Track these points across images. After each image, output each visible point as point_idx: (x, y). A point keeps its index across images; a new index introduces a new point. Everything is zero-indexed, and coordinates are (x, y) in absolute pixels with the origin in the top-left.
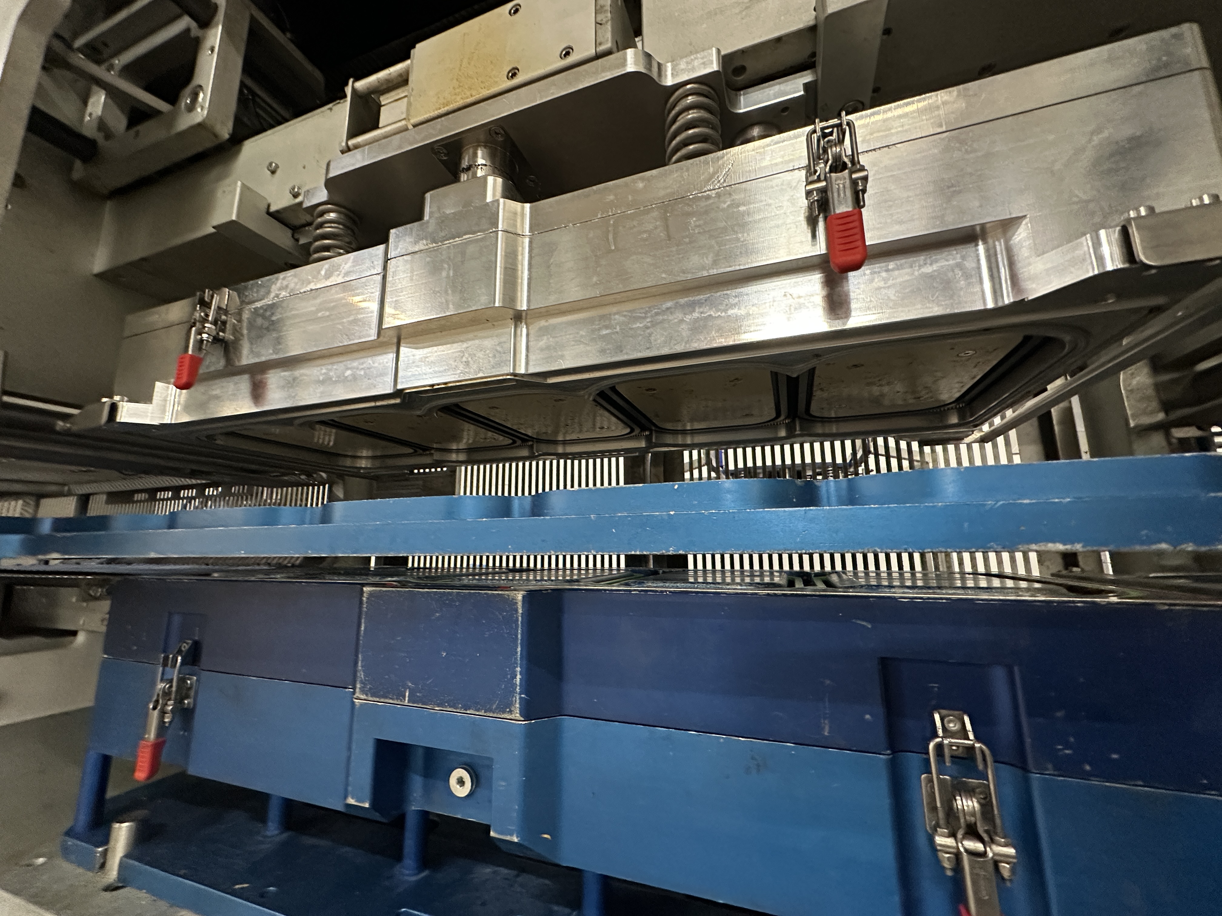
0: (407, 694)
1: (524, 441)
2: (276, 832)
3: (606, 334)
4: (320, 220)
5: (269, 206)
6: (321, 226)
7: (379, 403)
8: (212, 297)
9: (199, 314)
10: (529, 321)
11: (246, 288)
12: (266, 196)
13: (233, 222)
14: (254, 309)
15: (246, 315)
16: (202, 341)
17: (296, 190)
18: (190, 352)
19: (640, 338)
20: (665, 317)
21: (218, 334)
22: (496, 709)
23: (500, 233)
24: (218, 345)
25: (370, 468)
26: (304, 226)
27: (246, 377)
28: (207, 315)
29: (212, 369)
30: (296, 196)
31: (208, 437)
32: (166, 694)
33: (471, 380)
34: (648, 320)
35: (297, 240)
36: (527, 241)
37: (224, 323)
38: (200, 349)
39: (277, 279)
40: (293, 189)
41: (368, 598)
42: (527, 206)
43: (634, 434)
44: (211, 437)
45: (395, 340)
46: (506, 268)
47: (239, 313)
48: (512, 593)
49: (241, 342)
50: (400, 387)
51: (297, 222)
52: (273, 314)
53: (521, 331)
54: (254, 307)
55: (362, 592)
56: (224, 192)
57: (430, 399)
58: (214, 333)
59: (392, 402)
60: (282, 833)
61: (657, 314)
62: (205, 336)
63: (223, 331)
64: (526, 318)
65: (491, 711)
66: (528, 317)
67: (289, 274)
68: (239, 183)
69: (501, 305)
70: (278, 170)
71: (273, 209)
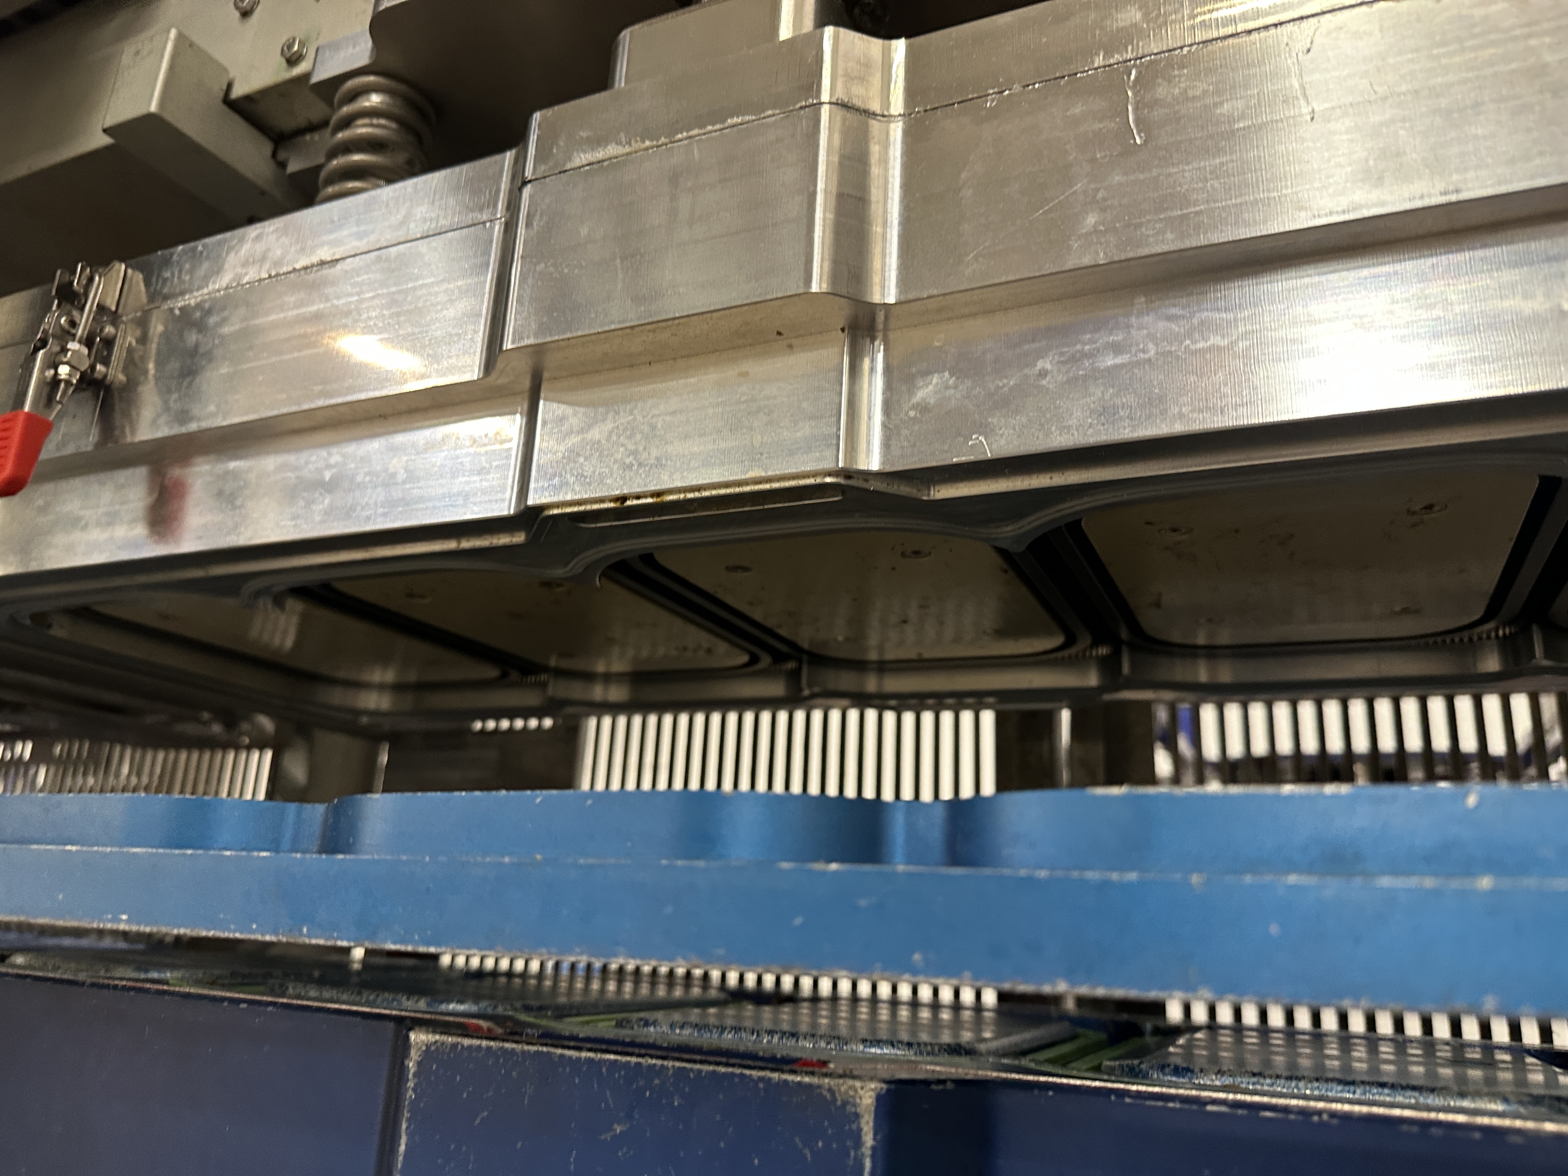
1: (778, 658)
3: (1116, 367)
4: (346, 109)
5: (230, 86)
6: (347, 122)
7: (467, 544)
8: (91, 280)
9: (57, 318)
10: (892, 335)
11: (167, 262)
12: (225, 63)
13: (149, 118)
14: (180, 309)
15: (157, 328)
16: (55, 381)
17: (296, 48)
18: (27, 409)
21: (93, 367)
23: (825, 110)
24: (87, 395)
25: (385, 714)
26: (301, 132)
27: (141, 472)
28: (73, 324)
29: (70, 450)
30: (292, 61)
31: (34, 617)
33: (727, 485)
35: (282, 165)
36: (897, 130)
37: (109, 343)
38: (50, 400)
39: (242, 240)
40: (290, 46)
41: (419, 1064)
42: (899, 46)
43: (1072, 651)
44: (41, 619)
45: (526, 383)
46: (840, 196)
47: (143, 323)
48: (844, 1086)
49: (141, 389)
50: (533, 500)
51: (287, 123)
52: (224, 321)
53: (873, 360)
54: (180, 304)
55: (406, 1044)
56: (137, 53)
57: (604, 536)
58: (85, 366)
59: (503, 540)
62: (64, 371)
63: (106, 362)
64: (886, 329)
66: (892, 324)
67: (271, 229)
68: (173, 33)
69: (825, 287)
70: (257, 8)
71: (237, 92)
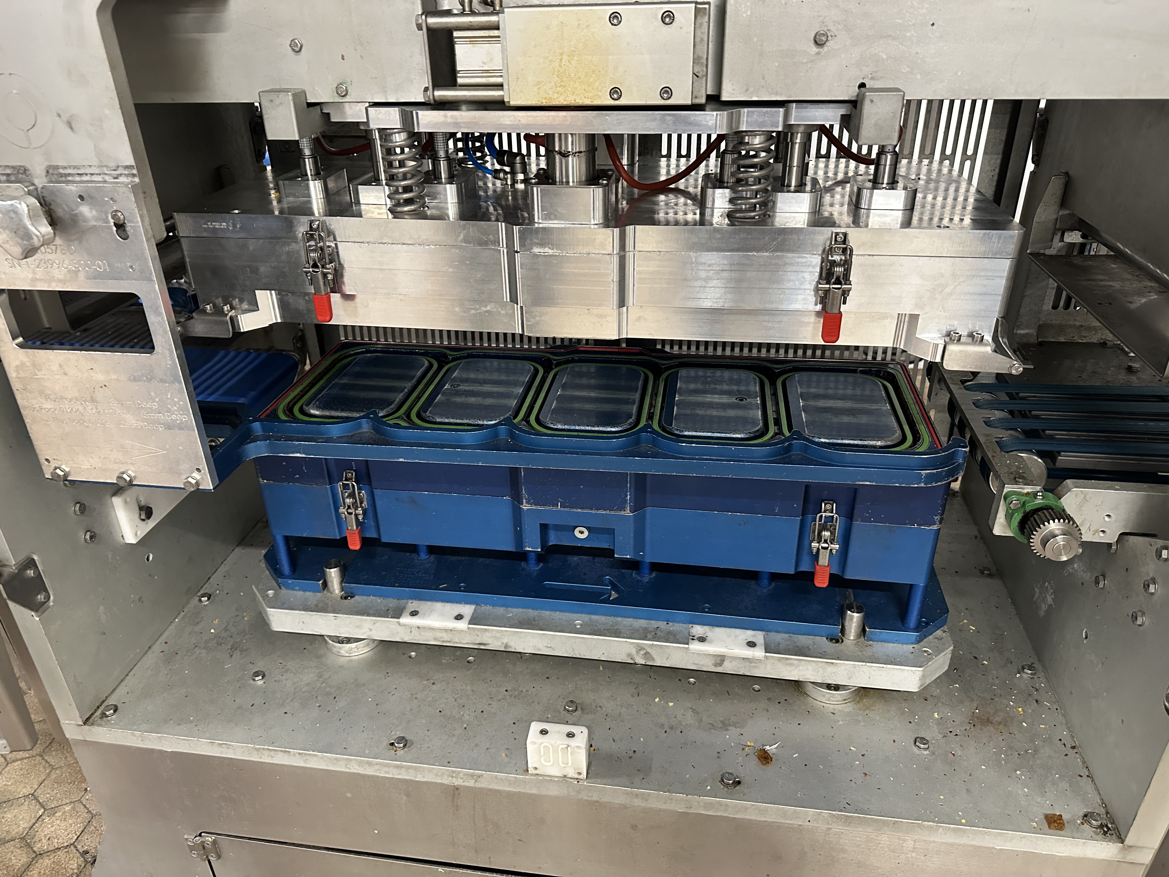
0: (559, 504)
2: (428, 557)
17: (343, 90)
22: (615, 509)
30: (343, 96)
32: (354, 504)
60: (431, 556)
65: (612, 510)
70: (303, 49)
71: (311, 100)
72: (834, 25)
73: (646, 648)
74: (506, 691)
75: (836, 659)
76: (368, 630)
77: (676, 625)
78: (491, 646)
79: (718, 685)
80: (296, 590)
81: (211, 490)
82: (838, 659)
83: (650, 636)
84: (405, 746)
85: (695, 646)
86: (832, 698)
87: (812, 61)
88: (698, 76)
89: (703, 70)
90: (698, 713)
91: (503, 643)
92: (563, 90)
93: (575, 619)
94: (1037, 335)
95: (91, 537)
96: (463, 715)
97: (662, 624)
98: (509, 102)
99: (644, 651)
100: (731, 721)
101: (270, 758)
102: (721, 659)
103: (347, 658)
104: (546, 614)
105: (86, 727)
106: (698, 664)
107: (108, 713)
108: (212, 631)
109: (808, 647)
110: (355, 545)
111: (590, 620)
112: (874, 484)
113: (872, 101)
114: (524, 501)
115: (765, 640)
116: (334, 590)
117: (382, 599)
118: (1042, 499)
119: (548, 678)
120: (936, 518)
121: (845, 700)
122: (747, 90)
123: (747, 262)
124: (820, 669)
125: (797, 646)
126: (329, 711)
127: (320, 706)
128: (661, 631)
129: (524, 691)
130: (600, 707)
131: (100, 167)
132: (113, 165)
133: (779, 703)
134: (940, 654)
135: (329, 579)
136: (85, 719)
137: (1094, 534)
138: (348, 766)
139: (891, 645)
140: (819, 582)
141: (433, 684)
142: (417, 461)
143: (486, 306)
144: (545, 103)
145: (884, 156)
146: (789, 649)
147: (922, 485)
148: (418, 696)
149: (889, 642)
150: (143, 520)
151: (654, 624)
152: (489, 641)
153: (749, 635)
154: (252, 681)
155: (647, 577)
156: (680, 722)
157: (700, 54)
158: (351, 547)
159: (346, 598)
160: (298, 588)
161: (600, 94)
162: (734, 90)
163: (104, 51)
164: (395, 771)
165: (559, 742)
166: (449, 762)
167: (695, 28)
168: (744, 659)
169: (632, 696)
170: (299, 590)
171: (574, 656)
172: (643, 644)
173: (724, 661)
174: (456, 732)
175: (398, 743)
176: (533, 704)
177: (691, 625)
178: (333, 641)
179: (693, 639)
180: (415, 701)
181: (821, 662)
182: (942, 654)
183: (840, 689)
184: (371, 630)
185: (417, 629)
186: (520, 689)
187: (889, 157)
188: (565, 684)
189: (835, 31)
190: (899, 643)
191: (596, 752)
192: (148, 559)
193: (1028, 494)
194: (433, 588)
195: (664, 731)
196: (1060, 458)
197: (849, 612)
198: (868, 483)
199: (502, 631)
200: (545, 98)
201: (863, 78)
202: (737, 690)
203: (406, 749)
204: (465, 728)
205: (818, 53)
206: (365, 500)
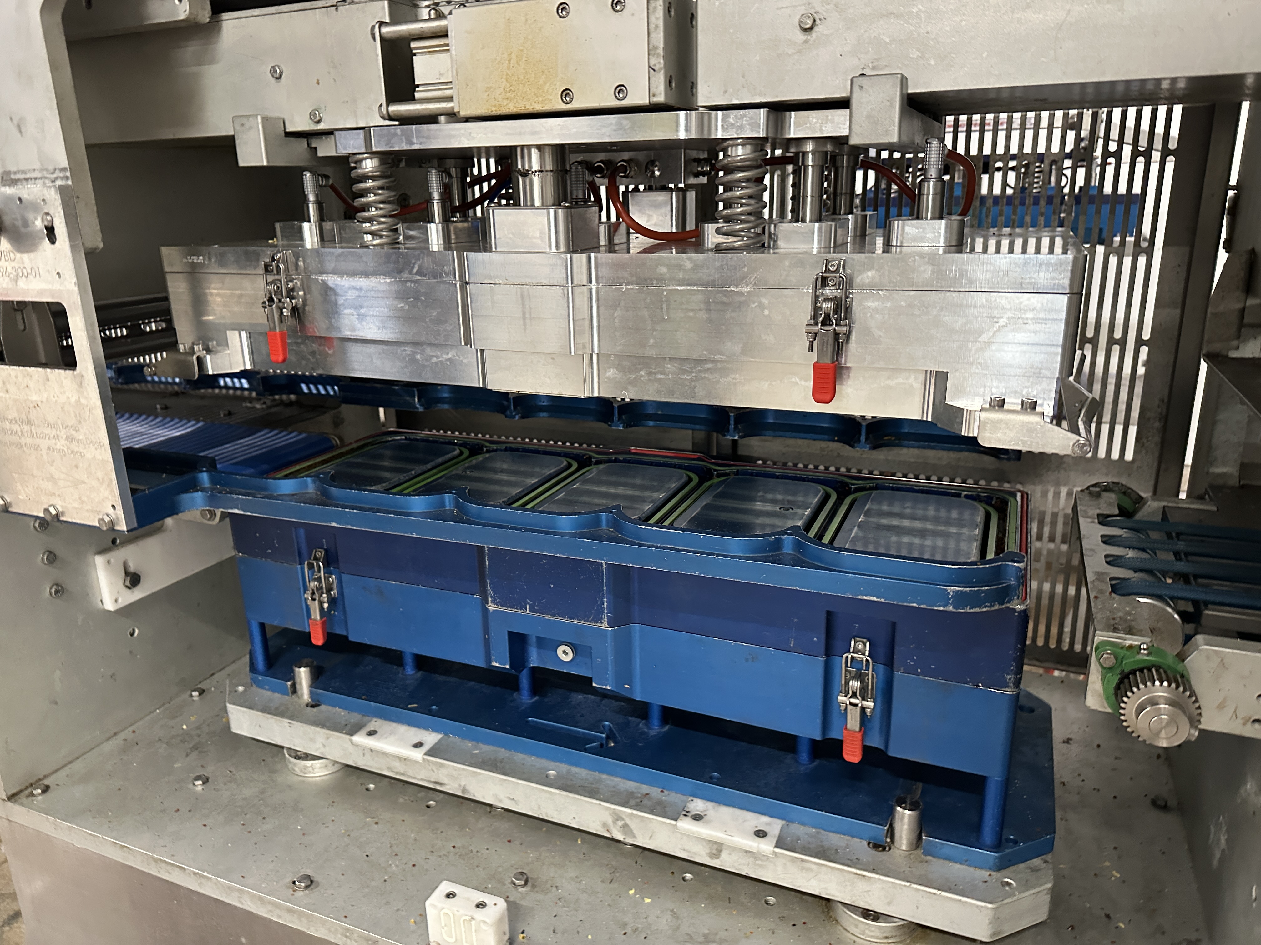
0: (528, 607)
2: (414, 672)
3: (661, 378)
5: (284, 125)
14: (321, 280)
18: (278, 330)
19: (687, 388)
20: (706, 375)
22: (592, 620)
23: (570, 288)
26: (319, 134)
30: (317, 122)
32: (320, 589)
34: (694, 375)
36: (593, 290)
40: (314, 115)
54: (320, 278)
60: (417, 672)
61: (700, 371)
62: (285, 311)
65: (588, 621)
70: (283, 76)
71: (290, 129)
72: (823, 6)
73: (624, 817)
74: (454, 847)
75: (869, 871)
76: (321, 746)
77: (673, 795)
78: (448, 787)
79: (719, 889)
80: (265, 689)
81: (124, 531)
82: (874, 871)
83: (632, 802)
84: (307, 887)
85: (685, 824)
86: (867, 932)
87: (799, 52)
88: (654, 70)
89: (659, 63)
90: (678, 918)
91: (460, 786)
92: (512, 96)
93: (550, 767)
94: (1239, 476)
95: (57, 592)
96: (391, 865)
97: (655, 792)
98: (459, 112)
99: (623, 822)
100: (718, 937)
101: (167, 874)
102: (717, 848)
103: (300, 778)
104: (519, 757)
105: (9, 804)
106: (689, 851)
107: (35, 792)
108: (185, 727)
109: (837, 850)
110: (318, 640)
111: (568, 772)
112: (883, 600)
113: (861, 87)
114: (490, 599)
115: (781, 831)
116: (302, 695)
117: (346, 712)
118: (1148, 655)
119: (509, 841)
120: (1008, 677)
121: (886, 938)
122: (725, 92)
123: (725, 299)
124: (848, 884)
125: (822, 846)
126: (250, 832)
127: (243, 825)
128: (650, 799)
129: (474, 851)
130: (557, 887)
131: (42, 170)
132: (51, 168)
133: (794, 925)
134: (1028, 890)
135: (297, 680)
136: (10, 793)
137: (1244, 724)
138: (242, 900)
139: (957, 866)
140: (847, 754)
141: (376, 823)
142: (349, 527)
143: (448, 354)
144: (495, 111)
145: (926, 184)
146: (809, 848)
147: (951, 608)
148: (352, 834)
149: (956, 862)
150: (129, 588)
151: (645, 789)
152: (444, 780)
153: (762, 821)
154: (191, 786)
155: (655, 728)
156: (650, 924)
157: (656, 44)
158: (314, 641)
159: (313, 706)
160: (267, 687)
161: (551, 97)
162: (710, 92)
163: (45, 50)
164: (287, 916)
165: (462, 912)
166: (346, 917)
167: (648, 13)
168: (746, 852)
169: (603, 881)
170: (268, 690)
171: (541, 817)
172: (621, 811)
173: (721, 851)
174: (373, 883)
175: (300, 882)
176: (477, 869)
177: (691, 798)
178: (289, 755)
179: (685, 815)
180: (346, 839)
181: (851, 872)
182: (1032, 892)
183: (880, 920)
184: (324, 746)
185: (370, 751)
186: (471, 848)
187: (932, 183)
188: (526, 853)
189: (824, 13)
190: (969, 865)
191: (525, 941)
192: (132, 635)
193: (1131, 647)
194: (401, 706)
195: (624, 932)
196: (1207, 612)
197: (899, 808)
198: (875, 599)
199: (459, 768)
200: (495, 106)
201: (863, 68)
202: (743, 899)
203: (307, 891)
204: (385, 881)
205: (806, 42)
206: (335, 587)
